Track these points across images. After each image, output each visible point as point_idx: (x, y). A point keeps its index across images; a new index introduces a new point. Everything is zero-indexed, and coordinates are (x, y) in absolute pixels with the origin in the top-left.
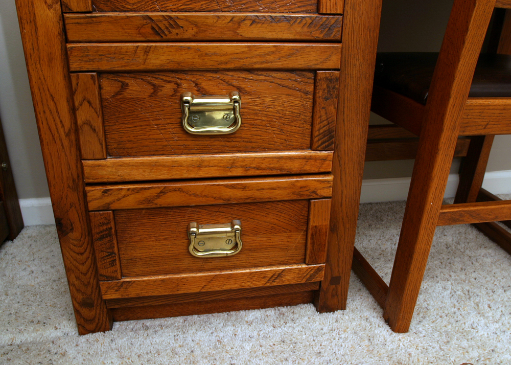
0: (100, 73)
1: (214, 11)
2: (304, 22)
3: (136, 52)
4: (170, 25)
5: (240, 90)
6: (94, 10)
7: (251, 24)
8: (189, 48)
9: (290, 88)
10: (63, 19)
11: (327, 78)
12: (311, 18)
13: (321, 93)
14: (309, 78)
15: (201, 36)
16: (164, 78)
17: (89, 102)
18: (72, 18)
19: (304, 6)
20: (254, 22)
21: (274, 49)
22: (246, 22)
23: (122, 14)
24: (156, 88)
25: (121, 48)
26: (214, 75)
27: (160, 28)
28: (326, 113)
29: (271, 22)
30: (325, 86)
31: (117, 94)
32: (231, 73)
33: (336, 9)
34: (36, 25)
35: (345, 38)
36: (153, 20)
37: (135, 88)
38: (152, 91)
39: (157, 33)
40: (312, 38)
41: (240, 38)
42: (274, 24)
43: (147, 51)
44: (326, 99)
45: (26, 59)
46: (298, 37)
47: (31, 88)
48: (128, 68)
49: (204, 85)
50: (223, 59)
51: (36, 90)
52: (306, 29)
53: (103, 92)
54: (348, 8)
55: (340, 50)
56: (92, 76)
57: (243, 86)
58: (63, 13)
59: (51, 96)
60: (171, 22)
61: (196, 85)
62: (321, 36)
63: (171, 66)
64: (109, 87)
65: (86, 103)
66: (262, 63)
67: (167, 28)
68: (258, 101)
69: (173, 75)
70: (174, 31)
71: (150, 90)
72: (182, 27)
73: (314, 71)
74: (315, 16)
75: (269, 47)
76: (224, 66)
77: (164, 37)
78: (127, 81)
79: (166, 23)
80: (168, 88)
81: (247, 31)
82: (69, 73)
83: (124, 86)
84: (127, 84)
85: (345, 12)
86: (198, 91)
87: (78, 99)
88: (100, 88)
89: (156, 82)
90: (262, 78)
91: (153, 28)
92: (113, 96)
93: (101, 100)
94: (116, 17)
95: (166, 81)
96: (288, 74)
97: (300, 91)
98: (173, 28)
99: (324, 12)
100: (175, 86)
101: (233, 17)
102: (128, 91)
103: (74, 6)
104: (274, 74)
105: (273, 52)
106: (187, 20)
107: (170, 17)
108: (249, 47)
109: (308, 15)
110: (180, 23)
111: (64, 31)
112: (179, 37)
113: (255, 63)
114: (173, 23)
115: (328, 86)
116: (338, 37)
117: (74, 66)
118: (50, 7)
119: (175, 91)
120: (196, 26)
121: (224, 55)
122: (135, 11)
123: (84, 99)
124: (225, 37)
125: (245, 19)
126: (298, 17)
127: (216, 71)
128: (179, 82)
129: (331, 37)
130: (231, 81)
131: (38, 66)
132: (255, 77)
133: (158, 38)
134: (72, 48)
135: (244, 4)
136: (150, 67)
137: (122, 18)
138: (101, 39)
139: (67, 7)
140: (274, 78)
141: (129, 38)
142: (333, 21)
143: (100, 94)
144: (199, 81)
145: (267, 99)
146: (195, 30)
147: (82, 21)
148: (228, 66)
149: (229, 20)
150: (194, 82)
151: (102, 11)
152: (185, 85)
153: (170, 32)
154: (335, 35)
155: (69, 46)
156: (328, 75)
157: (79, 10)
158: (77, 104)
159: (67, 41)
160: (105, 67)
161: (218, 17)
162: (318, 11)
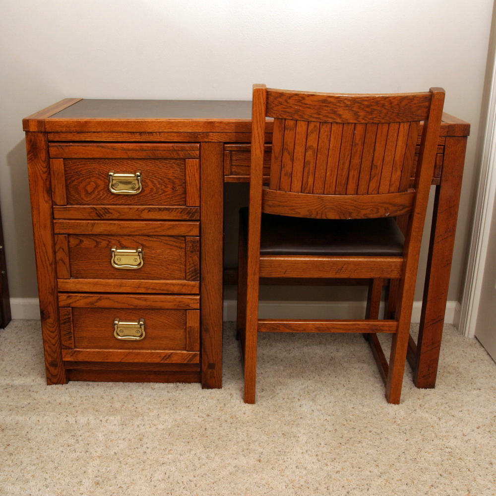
0: (69, 235)
1: (129, 205)
2: (177, 211)
3: (87, 225)
4: (106, 212)
5: (143, 246)
6: (68, 204)
7: (148, 212)
8: (115, 224)
9: (171, 245)
10: (53, 208)
11: (191, 241)
12: (180, 208)
13: (189, 248)
14: (182, 240)
15: (121, 217)
16: (102, 238)
17: (63, 249)
18: (57, 208)
19: (178, 202)
20: (150, 210)
21: (160, 225)
22: (145, 211)
23: (81, 206)
24: (98, 243)
25: (80, 223)
26: (129, 237)
27: (100, 214)
28: (192, 260)
29: (159, 211)
30: (191, 245)
31: (77, 245)
32: (138, 237)
33: (195, 204)
34: (39, 210)
35: (202, 219)
36: (96, 210)
37: (87, 243)
38: (96, 244)
39: (99, 216)
40: (182, 219)
41: (142, 218)
42: (160, 212)
43: (93, 225)
44: (192, 252)
45: (33, 226)
46: (174, 218)
47: (34, 240)
48: (83, 233)
49: (124, 242)
50: (133, 230)
51: (37, 241)
52: (178, 214)
53: (70, 244)
54: (202, 203)
55: (198, 226)
56: (65, 237)
57: (145, 244)
58: (53, 205)
59: (44, 244)
60: (106, 210)
61: (119, 242)
62: (188, 218)
63: (105, 233)
64: (73, 242)
65: (61, 249)
66: (154, 232)
67: (104, 213)
68: (154, 252)
69: (106, 237)
70: (107, 215)
71: (94, 244)
72: (111, 213)
73: (185, 237)
74: (184, 207)
75: (158, 224)
76: (133, 234)
77: (102, 218)
78: (83, 239)
79: (103, 211)
80: (104, 243)
81: (145, 215)
82: (54, 234)
83: (81, 241)
84: (83, 241)
85: (202, 205)
86: (120, 245)
87: (57, 247)
88: (69, 242)
89: (98, 240)
90: (155, 239)
91: (97, 213)
92: (76, 246)
93: (69, 248)
94: (78, 208)
95: (103, 240)
96: (170, 238)
97: (177, 247)
98: (107, 213)
99: (189, 205)
100: (108, 242)
101: (139, 208)
102: (83, 244)
103: (58, 203)
104: (162, 238)
105: (160, 227)
106: (114, 210)
107: (105, 208)
108: (146, 224)
109: (180, 207)
110: (110, 211)
111: (53, 213)
112: (110, 218)
113: (150, 232)
114: (107, 211)
115: (193, 245)
116: (199, 218)
117: (56, 231)
118: (46, 202)
119: (108, 245)
120: (119, 212)
121: (133, 228)
122: (88, 204)
123: (60, 247)
124: (134, 218)
125: (145, 209)
126: (173, 208)
127: (129, 236)
128: (110, 240)
129: (194, 218)
130: (138, 241)
131: (39, 230)
132: (151, 239)
133: (99, 218)
134: (56, 223)
135: (145, 201)
136: (94, 233)
137: (81, 208)
138: (70, 218)
139: (55, 203)
140: (162, 239)
141: (84, 218)
142: (194, 210)
143: (69, 245)
144: (121, 240)
145: (158, 251)
146: (118, 214)
147: (62, 209)
148: (135, 234)
149: (136, 209)
150: (118, 241)
151: (71, 204)
152: (113, 242)
153: (105, 215)
154: (196, 217)
155: (55, 221)
156: (192, 239)
157: (60, 204)
158: (57, 250)
159: (53, 218)
160: (71, 231)
161: (130, 208)
162: (185, 205)
